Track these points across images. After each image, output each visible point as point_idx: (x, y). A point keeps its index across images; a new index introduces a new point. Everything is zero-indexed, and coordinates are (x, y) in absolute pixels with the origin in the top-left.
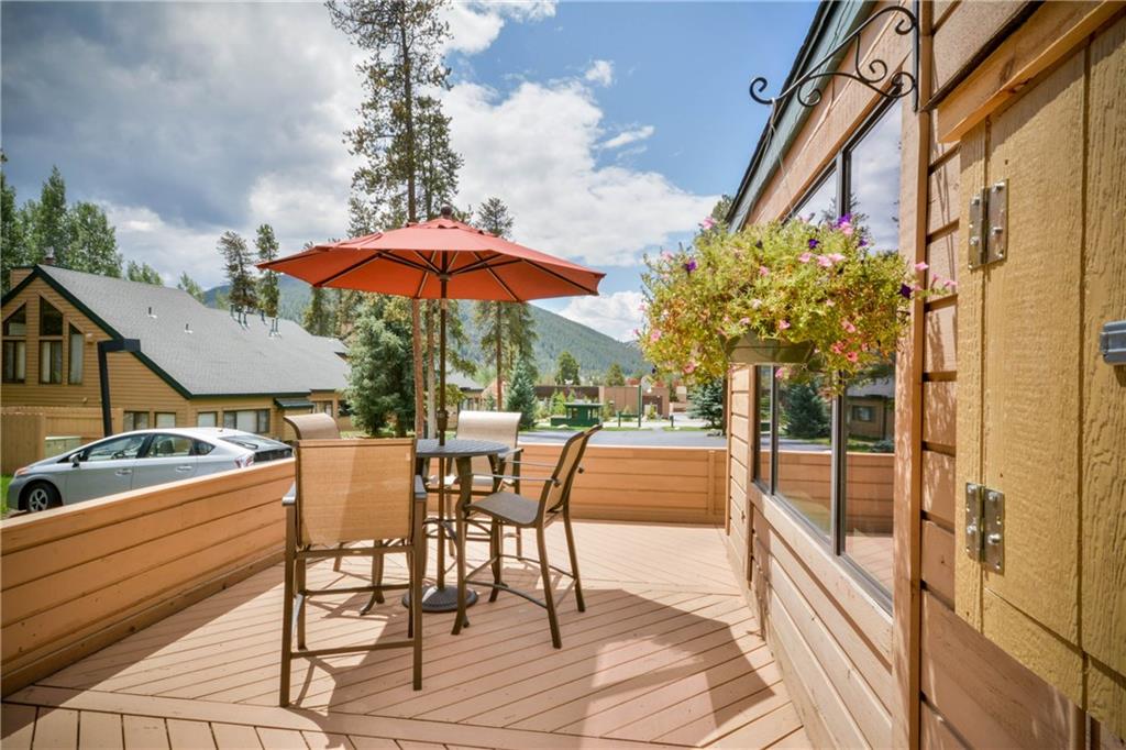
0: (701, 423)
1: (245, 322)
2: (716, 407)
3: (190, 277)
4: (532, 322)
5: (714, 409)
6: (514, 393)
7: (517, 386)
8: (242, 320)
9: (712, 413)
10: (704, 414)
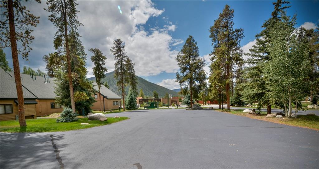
0: (185, 106)
1: (49, 81)
2: (190, 101)
3: (40, 70)
4: (136, 79)
5: (189, 102)
6: (130, 99)
7: (130, 97)
8: (48, 80)
9: (188, 103)
10: (186, 104)
